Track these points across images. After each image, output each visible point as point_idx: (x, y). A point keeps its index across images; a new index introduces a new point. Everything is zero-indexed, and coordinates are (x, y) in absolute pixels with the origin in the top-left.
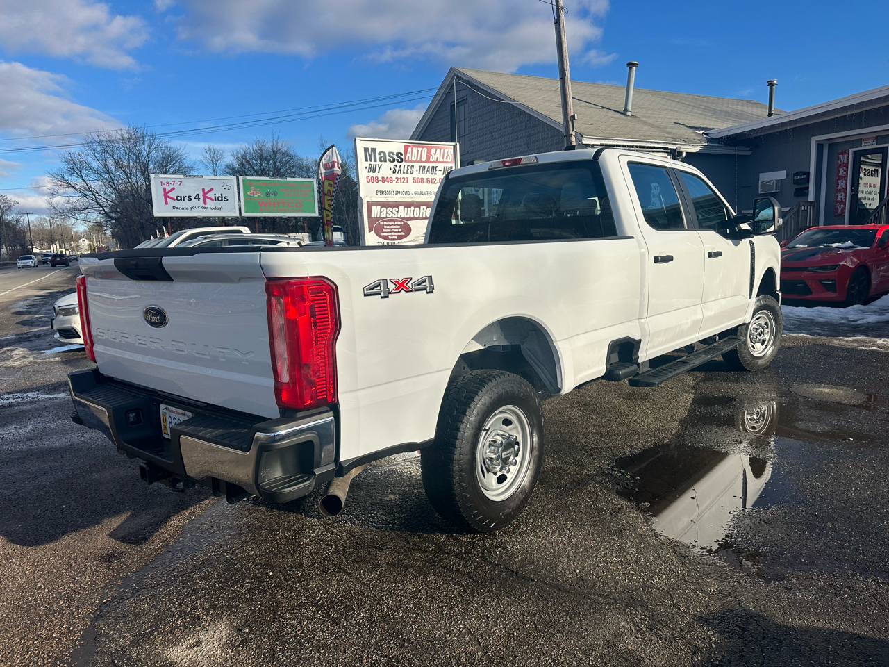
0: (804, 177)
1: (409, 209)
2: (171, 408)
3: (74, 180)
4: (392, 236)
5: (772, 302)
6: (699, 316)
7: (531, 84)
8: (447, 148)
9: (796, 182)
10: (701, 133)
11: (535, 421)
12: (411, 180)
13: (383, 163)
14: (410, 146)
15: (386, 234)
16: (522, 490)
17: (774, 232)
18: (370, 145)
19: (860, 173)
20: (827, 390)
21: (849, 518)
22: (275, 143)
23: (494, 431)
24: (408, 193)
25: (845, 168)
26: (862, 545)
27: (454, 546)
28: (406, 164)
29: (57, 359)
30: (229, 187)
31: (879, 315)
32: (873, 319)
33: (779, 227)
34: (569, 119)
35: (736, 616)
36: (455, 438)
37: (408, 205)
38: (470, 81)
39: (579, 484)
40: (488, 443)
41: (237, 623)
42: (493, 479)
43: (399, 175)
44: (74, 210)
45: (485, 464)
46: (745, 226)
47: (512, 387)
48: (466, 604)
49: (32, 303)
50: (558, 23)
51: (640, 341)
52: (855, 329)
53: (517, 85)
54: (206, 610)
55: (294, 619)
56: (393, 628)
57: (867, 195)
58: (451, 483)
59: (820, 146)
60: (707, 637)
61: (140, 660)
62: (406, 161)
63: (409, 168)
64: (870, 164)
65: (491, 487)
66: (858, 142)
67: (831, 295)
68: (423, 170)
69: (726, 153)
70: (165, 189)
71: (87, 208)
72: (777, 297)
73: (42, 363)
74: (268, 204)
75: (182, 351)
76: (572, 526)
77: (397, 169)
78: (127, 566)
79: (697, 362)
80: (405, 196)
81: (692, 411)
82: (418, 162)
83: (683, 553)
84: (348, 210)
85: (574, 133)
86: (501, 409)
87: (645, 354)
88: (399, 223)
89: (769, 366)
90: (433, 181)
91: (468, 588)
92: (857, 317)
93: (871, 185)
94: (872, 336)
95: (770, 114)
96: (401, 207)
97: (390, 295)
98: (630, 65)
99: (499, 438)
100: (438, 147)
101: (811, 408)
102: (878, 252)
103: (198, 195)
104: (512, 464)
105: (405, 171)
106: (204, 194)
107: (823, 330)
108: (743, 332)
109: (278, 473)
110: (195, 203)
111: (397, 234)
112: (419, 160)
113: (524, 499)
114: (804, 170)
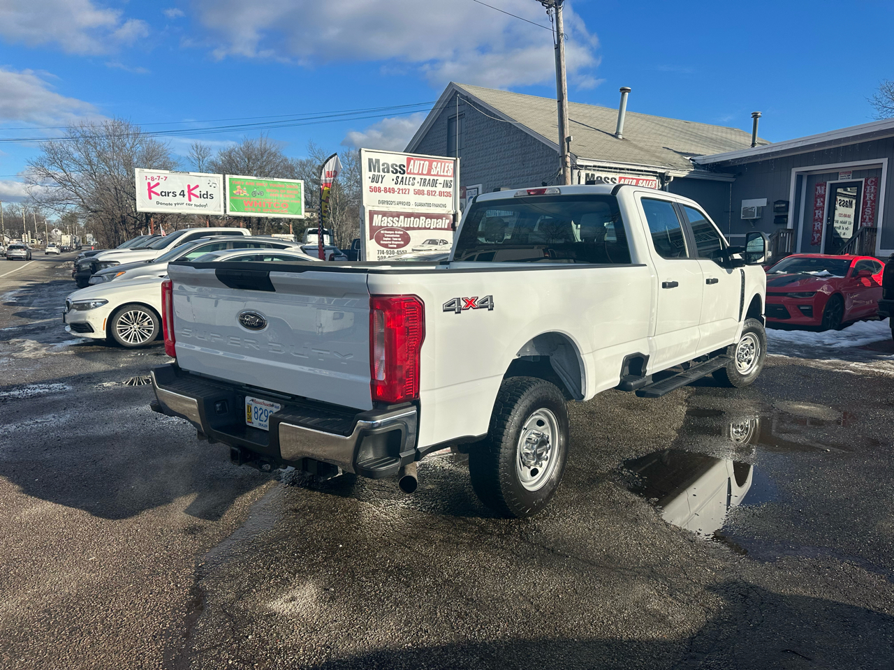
0: (783, 205)
1: (409, 219)
2: (257, 400)
3: (53, 170)
4: (391, 244)
5: (758, 325)
6: (696, 337)
7: (527, 102)
8: (447, 162)
9: (777, 210)
10: (688, 158)
11: (563, 424)
12: (412, 192)
13: (386, 174)
14: (412, 159)
15: (386, 242)
16: (550, 482)
17: (764, 263)
18: (374, 156)
19: (835, 204)
20: (806, 407)
21: (828, 514)
22: (263, 143)
23: (531, 431)
24: (408, 204)
25: (822, 199)
26: (839, 536)
27: (495, 528)
28: (408, 176)
29: (71, 352)
30: (215, 185)
31: (852, 340)
32: (845, 343)
33: (768, 258)
34: (564, 140)
35: (739, 587)
36: (502, 434)
37: (408, 215)
38: (469, 97)
39: (594, 481)
40: (525, 440)
41: (322, 584)
42: (528, 472)
43: (401, 187)
44: (52, 201)
45: (522, 458)
46: (737, 256)
47: (547, 393)
48: (515, 573)
49: (21, 295)
50: (558, 48)
51: (648, 356)
52: (829, 352)
53: (514, 103)
54: (292, 573)
55: (370, 582)
56: (456, 590)
57: (841, 225)
58: (497, 473)
59: (799, 177)
60: (717, 601)
61: (247, 610)
62: (408, 173)
63: (411, 179)
64: (845, 196)
65: (526, 479)
66: (836, 175)
67: (807, 320)
68: (424, 182)
69: (711, 179)
70: (149, 184)
71: (67, 199)
72: (762, 321)
73: (56, 355)
74: (254, 203)
75: (280, 351)
76: (594, 515)
77: (399, 180)
78: (210, 538)
79: (693, 377)
80: (406, 206)
81: (686, 422)
82: (420, 174)
83: (691, 539)
84: (334, 214)
85: (569, 154)
86: (538, 411)
87: (652, 369)
88: (399, 232)
89: (753, 384)
90: (433, 193)
91: (514, 561)
92: (831, 342)
93: (845, 216)
94: (845, 360)
95: (753, 145)
96: (402, 217)
97: (462, 311)
98: (623, 90)
99: (533, 436)
100: (439, 161)
101: (792, 422)
102: (851, 281)
103: (183, 191)
104: (544, 459)
105: (407, 183)
106: (190, 190)
107: (801, 352)
108: (732, 352)
109: (370, 456)
110: (179, 199)
111: (396, 243)
112: (420, 172)
113: (551, 489)
114: (783, 199)
